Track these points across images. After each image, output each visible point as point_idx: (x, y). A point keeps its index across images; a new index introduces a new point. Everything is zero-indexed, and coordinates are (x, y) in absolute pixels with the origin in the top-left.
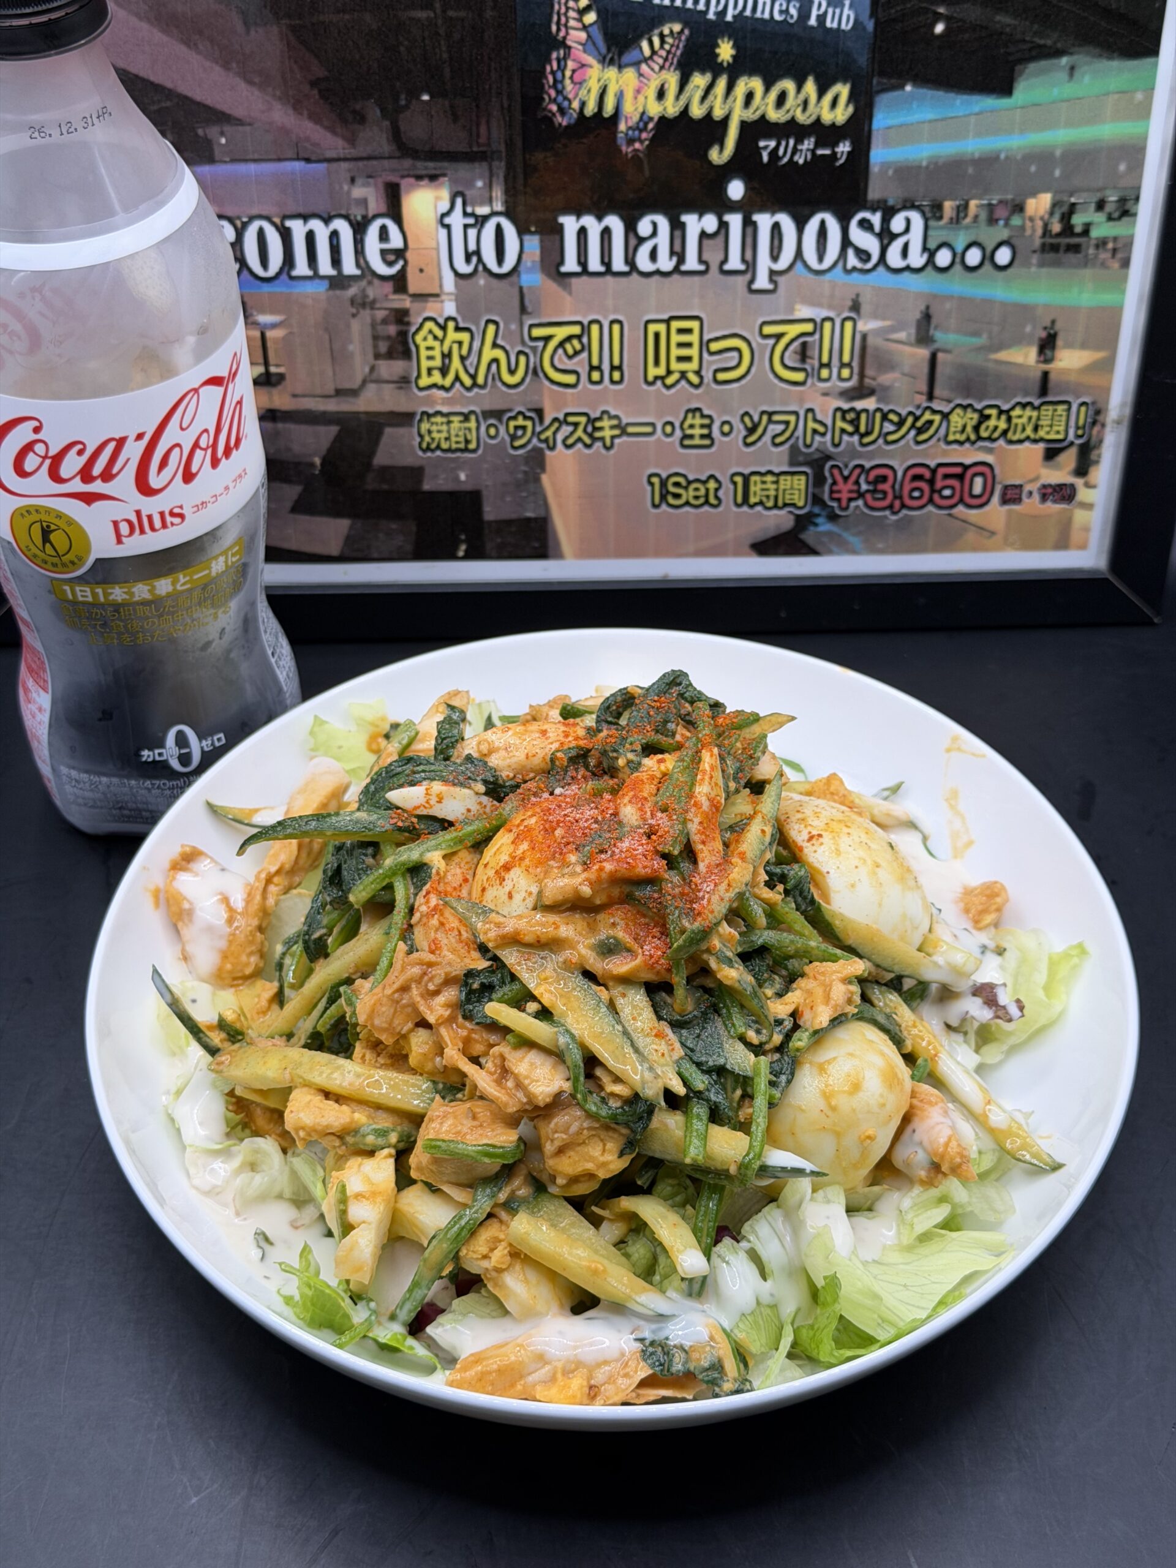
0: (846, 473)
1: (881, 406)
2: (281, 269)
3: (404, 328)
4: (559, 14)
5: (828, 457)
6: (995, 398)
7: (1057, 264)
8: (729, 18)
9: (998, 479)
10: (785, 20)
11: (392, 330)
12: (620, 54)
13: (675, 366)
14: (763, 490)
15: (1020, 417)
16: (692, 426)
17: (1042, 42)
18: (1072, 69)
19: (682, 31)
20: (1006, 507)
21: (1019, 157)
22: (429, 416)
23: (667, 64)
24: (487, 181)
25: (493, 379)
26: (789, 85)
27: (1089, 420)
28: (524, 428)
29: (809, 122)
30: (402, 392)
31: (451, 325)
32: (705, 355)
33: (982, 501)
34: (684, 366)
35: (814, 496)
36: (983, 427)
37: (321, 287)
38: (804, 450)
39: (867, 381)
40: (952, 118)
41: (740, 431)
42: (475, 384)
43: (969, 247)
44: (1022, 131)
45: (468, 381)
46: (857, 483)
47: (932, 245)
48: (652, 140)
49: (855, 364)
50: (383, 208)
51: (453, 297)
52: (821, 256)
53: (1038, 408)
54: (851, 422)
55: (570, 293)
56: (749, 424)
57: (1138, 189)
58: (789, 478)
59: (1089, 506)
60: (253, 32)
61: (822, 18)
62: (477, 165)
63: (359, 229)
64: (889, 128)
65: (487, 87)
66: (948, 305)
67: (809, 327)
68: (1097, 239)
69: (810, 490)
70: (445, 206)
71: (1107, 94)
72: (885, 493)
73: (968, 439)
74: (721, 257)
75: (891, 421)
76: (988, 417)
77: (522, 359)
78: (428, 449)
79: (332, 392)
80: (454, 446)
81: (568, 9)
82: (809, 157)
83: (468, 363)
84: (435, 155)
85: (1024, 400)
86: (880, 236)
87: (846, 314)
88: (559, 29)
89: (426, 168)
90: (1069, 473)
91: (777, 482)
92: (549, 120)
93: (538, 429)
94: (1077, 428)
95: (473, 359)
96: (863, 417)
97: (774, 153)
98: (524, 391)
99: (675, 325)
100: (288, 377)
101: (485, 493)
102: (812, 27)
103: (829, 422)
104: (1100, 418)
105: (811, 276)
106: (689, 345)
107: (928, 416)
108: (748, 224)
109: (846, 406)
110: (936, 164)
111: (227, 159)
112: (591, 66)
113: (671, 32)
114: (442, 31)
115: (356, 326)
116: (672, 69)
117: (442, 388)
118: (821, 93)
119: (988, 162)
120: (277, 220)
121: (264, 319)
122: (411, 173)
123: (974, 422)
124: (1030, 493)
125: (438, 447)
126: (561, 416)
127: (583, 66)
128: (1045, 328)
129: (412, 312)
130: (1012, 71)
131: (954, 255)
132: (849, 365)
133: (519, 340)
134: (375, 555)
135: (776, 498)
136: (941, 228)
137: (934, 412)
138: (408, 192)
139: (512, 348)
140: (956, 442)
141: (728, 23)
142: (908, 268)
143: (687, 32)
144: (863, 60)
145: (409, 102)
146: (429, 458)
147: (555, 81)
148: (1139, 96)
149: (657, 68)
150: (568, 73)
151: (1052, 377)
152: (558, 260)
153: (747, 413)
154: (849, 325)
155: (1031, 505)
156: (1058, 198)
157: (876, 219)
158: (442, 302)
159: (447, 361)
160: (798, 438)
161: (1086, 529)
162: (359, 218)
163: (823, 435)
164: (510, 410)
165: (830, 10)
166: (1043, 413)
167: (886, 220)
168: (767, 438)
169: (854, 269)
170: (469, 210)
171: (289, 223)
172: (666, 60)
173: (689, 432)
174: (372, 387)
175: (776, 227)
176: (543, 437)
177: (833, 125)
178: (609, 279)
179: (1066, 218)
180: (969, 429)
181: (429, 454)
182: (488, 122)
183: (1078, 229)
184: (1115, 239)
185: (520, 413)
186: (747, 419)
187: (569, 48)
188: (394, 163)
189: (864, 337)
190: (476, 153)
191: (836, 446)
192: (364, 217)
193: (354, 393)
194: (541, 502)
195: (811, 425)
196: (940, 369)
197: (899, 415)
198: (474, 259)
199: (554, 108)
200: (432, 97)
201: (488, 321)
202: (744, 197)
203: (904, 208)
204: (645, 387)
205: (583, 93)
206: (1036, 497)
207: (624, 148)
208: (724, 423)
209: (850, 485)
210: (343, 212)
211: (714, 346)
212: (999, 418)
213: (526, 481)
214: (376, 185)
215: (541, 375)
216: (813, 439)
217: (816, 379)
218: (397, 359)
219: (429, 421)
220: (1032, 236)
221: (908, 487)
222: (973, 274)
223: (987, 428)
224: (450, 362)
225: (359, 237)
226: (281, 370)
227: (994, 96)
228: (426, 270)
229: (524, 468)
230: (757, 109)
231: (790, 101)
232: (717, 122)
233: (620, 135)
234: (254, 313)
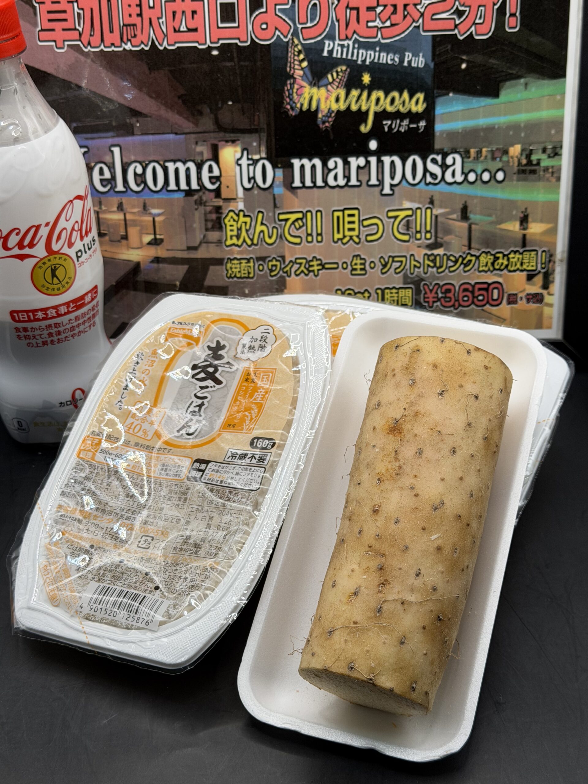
0: (431, 288)
1: (446, 252)
2: (163, 187)
3: (219, 215)
4: (290, 62)
5: (422, 280)
6: (501, 248)
7: (525, 180)
8: (367, 63)
9: (505, 290)
10: (393, 64)
11: (214, 216)
12: (319, 81)
13: (347, 233)
14: (391, 297)
15: (513, 258)
16: (356, 264)
17: (511, 72)
18: (526, 84)
19: (346, 70)
20: (510, 306)
21: (504, 127)
22: (231, 260)
23: (340, 85)
24: (258, 142)
25: (261, 241)
26: (396, 94)
27: (547, 260)
28: (276, 266)
29: (406, 111)
30: (218, 248)
31: (241, 214)
32: (361, 227)
33: (498, 303)
34: (351, 233)
35: (416, 300)
36: (496, 263)
37: (181, 195)
38: (410, 276)
39: (439, 240)
40: (472, 109)
41: (379, 266)
42: (253, 244)
43: (483, 171)
44: (505, 115)
45: (249, 242)
46: (436, 293)
47: (466, 171)
48: (334, 121)
49: (433, 231)
50: (210, 156)
51: (242, 200)
52: (414, 177)
53: (522, 254)
54: (432, 261)
55: (297, 197)
56: (383, 263)
57: (561, 142)
58: (403, 290)
59: (550, 305)
60: (152, 74)
61: (410, 62)
62: (253, 135)
63: (199, 167)
64: (443, 114)
65: (258, 97)
66: (475, 201)
67: (409, 213)
68: (543, 167)
69: (414, 297)
70: (238, 155)
71: (543, 97)
72: (450, 298)
73: (489, 270)
74: (367, 178)
75: (451, 260)
76: (498, 258)
77: (275, 230)
78: (230, 277)
79: (186, 248)
80: (243, 275)
81: (294, 60)
82: (407, 128)
83: (249, 233)
84: (234, 130)
85: (515, 250)
86: (441, 166)
87: (427, 206)
88: (290, 70)
89: (230, 137)
90: (540, 287)
91: (397, 293)
92: (286, 113)
93: (283, 266)
94: (542, 264)
95: (252, 231)
96: (438, 258)
97: (390, 127)
98: (276, 247)
99: (347, 212)
100: (165, 241)
102: (405, 67)
103: (422, 261)
104: (552, 258)
105: (410, 187)
106: (353, 222)
107: (469, 258)
108: (380, 162)
109: (429, 253)
110: (466, 131)
111: (140, 133)
112: (305, 87)
113: (342, 70)
114: (238, 72)
115: (197, 214)
116: (342, 87)
117: (237, 246)
118: (411, 97)
119: (490, 129)
120: (162, 163)
121: (155, 211)
122: (223, 139)
123: (492, 261)
124: (521, 298)
125: (235, 276)
126: (293, 260)
127: (302, 87)
128: (522, 212)
129: (223, 207)
130: (498, 85)
131: (477, 176)
132: (429, 232)
133: (273, 221)
135: (398, 301)
136: (470, 162)
137: (472, 255)
138: (222, 148)
139: (270, 224)
140: (483, 271)
141: (367, 65)
142: (455, 182)
143: (348, 70)
144: (429, 80)
145: (223, 104)
146: (231, 282)
147: (289, 94)
148: (558, 97)
149: (335, 87)
150: (295, 90)
151: (528, 237)
152: (291, 181)
153: (382, 257)
154: (429, 211)
155: (522, 304)
156: (524, 147)
157: (439, 158)
158: (237, 202)
159: (240, 232)
160: (407, 270)
161: (551, 318)
162: (199, 161)
163: (419, 268)
164: (269, 257)
165: (413, 59)
166: (525, 256)
167: (444, 159)
168: (392, 270)
169: (430, 183)
170: (250, 157)
171: (167, 164)
172: (339, 83)
173: (355, 267)
174: (204, 245)
175: (392, 163)
176: (285, 270)
177: (417, 113)
178: (315, 190)
179: (528, 157)
180: (489, 264)
181: (231, 280)
182: (259, 114)
183: (535, 162)
184: (553, 167)
185: (274, 258)
186: (382, 260)
187: (295, 78)
188: (215, 135)
189: (436, 217)
190: (253, 129)
191: (426, 273)
192: (202, 161)
193: (195, 248)
195: (413, 263)
196: (473, 233)
197: (455, 257)
198: (252, 181)
199: (289, 107)
200: (233, 102)
201: (259, 212)
202: (377, 149)
203: (452, 153)
204: (333, 244)
205: (302, 100)
206: (524, 300)
207: (321, 126)
208: (372, 262)
209: (433, 295)
210: (192, 159)
211: (366, 223)
212: (503, 259)
214: (207, 145)
215: (284, 238)
216: (414, 270)
217: (414, 239)
218: (216, 231)
219: (231, 263)
220: (513, 166)
221: (461, 295)
222: (486, 185)
223: (498, 264)
224: (241, 232)
225: (199, 170)
226: (162, 237)
227: (491, 98)
228: (230, 187)
229: (276, 287)
230: (382, 106)
231: (397, 102)
232: (364, 113)
233: (319, 120)
234: (150, 208)
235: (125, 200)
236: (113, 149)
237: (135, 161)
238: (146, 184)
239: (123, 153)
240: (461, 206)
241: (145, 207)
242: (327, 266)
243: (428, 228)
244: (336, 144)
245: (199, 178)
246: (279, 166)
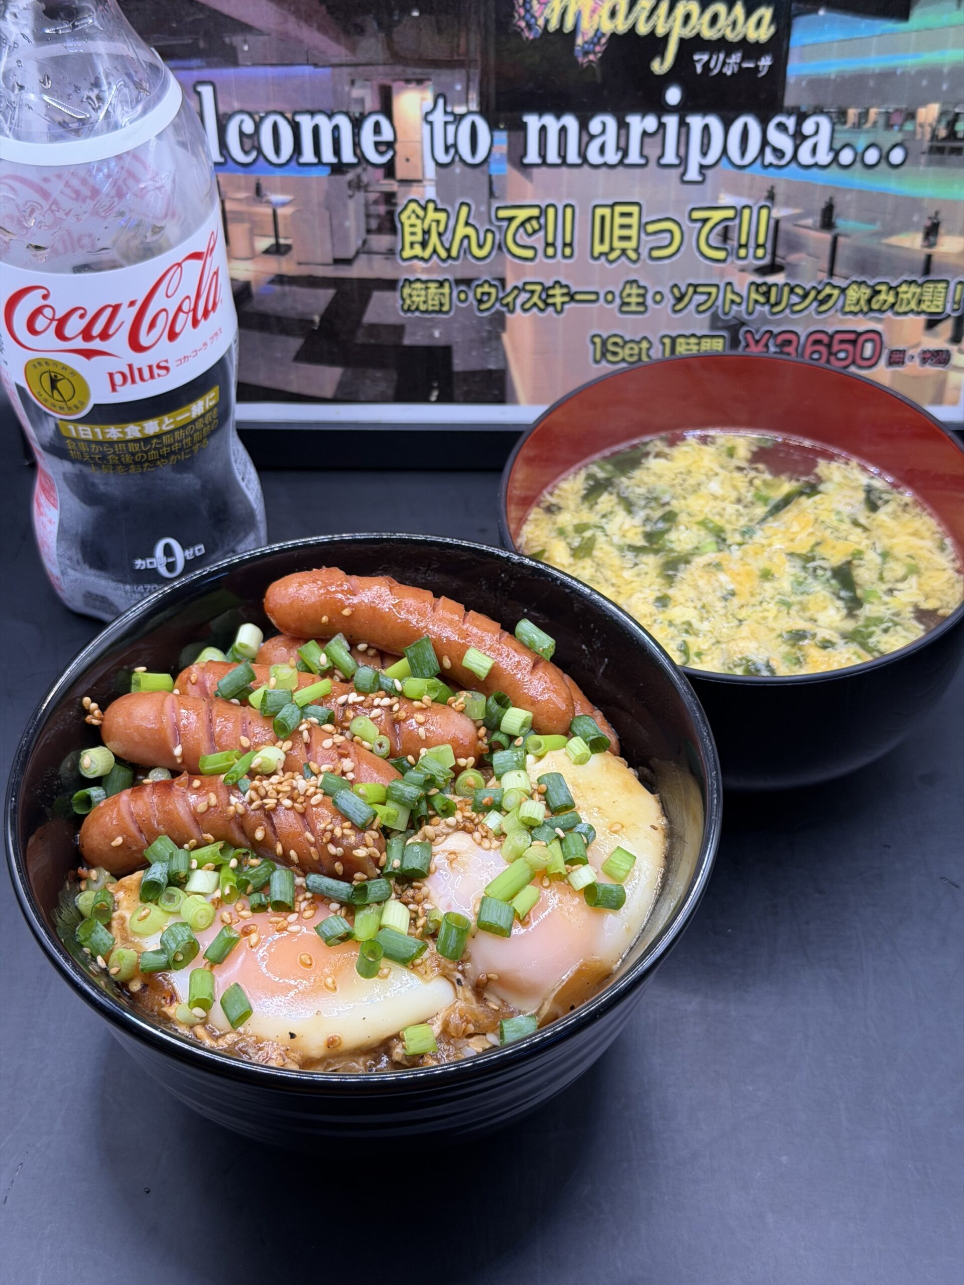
1: (789, 281)
2: (291, 157)
3: (391, 208)
5: (743, 324)
6: (886, 276)
7: (941, 163)
9: (885, 345)
11: (382, 209)
13: (617, 244)
14: (687, 350)
15: (906, 292)
16: (629, 295)
20: (891, 368)
21: (913, 73)
22: (411, 282)
24: (465, 84)
25: (465, 252)
26: (721, 8)
28: (489, 294)
29: (736, 39)
30: (389, 263)
31: (431, 206)
32: (643, 236)
33: (872, 363)
34: (625, 244)
36: (874, 300)
37: (326, 172)
38: (722, 317)
39: (778, 260)
40: (856, 39)
41: (670, 300)
42: (449, 257)
43: (868, 147)
44: (917, 50)
45: (443, 254)
46: (766, 346)
47: (837, 146)
48: (605, 52)
49: (769, 245)
50: (377, 106)
51: (433, 183)
52: (743, 151)
53: (921, 285)
54: (764, 294)
55: (531, 181)
56: (678, 294)
58: (709, 340)
59: (960, 370)
62: (456, 71)
63: (357, 124)
64: (804, 46)
65: (467, 6)
66: (848, 197)
67: (730, 213)
69: (727, 348)
70: (429, 105)
72: (790, 354)
73: (861, 311)
74: (658, 152)
75: (797, 294)
76: (879, 292)
77: (490, 236)
78: (409, 310)
79: (330, 261)
80: (431, 308)
82: (736, 69)
83: (444, 238)
84: (422, 62)
85: (909, 279)
86: (793, 137)
87: (762, 203)
89: (414, 74)
90: (946, 341)
91: (699, 344)
92: (518, 33)
93: (501, 295)
94: (954, 302)
95: (448, 235)
96: (774, 291)
97: (706, 65)
98: (489, 263)
99: (619, 209)
100: (294, 248)
101: (455, 348)
103: (744, 293)
105: (734, 170)
106: (629, 227)
107: (828, 290)
108: (683, 124)
109: (759, 280)
110: (842, 77)
111: (249, 63)
115: (351, 205)
117: (422, 259)
118: (749, 13)
119: (887, 76)
120: (289, 116)
121: (276, 198)
122: (402, 77)
123: (866, 297)
124: (913, 357)
125: (417, 309)
126: (520, 285)
128: (930, 218)
129: (399, 195)
131: (856, 154)
132: (763, 246)
133: (487, 220)
134: (362, 398)
136: (846, 131)
137: (834, 287)
138: (398, 93)
139: (482, 225)
140: (851, 312)
142: (816, 165)
145: (401, 17)
146: (409, 318)
147: (524, 1)
151: (935, 259)
152: (521, 151)
153: (676, 285)
154: (764, 212)
155: (913, 366)
156: (945, 108)
157: (791, 122)
158: (424, 186)
159: (426, 237)
160: (718, 307)
161: (958, 389)
162: (357, 115)
164: (477, 279)
166: (925, 289)
167: (799, 124)
168: (692, 307)
169: (771, 165)
170: (449, 109)
171: (298, 118)
173: (627, 300)
174: (363, 258)
175: (706, 128)
176: (505, 302)
177: (757, 43)
178: (564, 170)
179: (951, 124)
180: (862, 302)
181: (409, 315)
182: (467, 35)
183: (960, 135)
185: (486, 281)
186: (676, 291)
188: (387, 69)
189: (777, 222)
190: (457, 61)
191: (750, 314)
192: (362, 114)
193: (348, 262)
194: (501, 357)
195: (730, 296)
196: (840, 251)
197: (804, 289)
198: (452, 151)
199: (523, 24)
200: (421, 13)
201: (462, 204)
202: (680, 102)
203: (815, 113)
204: (591, 261)
205: (547, 12)
206: (917, 361)
207: (580, 59)
208: (658, 293)
209: (760, 348)
210: (344, 110)
211: (651, 228)
212: (888, 293)
213: (490, 339)
214: (372, 87)
215: (505, 250)
216: (730, 308)
217: (734, 258)
218: (386, 234)
219: (410, 287)
220: (922, 140)
221: (809, 350)
222: (871, 171)
223: (878, 301)
224: (429, 237)
225: (356, 131)
226: (289, 242)
227: (893, 21)
228: (411, 159)
229: (488, 328)
230: (694, 28)
231: (722, 21)
232: (660, 39)
233: (577, 48)
234: (268, 193)
235: (222, 176)
236: (200, 89)
237: (241, 112)
238: (260, 151)
239: (219, 96)
240: (822, 205)
241: (258, 191)
242: (578, 297)
243: (761, 240)
244: (605, 93)
245: (357, 145)
246: (502, 126)
